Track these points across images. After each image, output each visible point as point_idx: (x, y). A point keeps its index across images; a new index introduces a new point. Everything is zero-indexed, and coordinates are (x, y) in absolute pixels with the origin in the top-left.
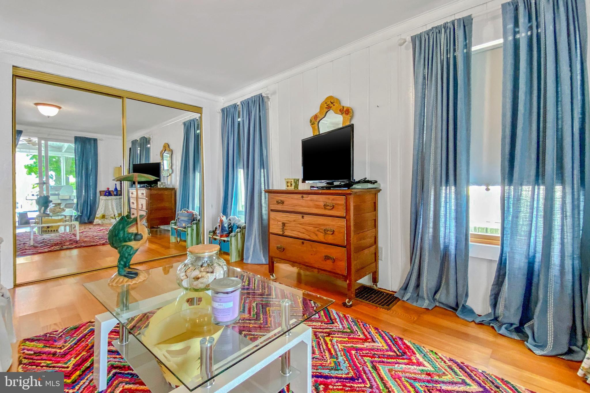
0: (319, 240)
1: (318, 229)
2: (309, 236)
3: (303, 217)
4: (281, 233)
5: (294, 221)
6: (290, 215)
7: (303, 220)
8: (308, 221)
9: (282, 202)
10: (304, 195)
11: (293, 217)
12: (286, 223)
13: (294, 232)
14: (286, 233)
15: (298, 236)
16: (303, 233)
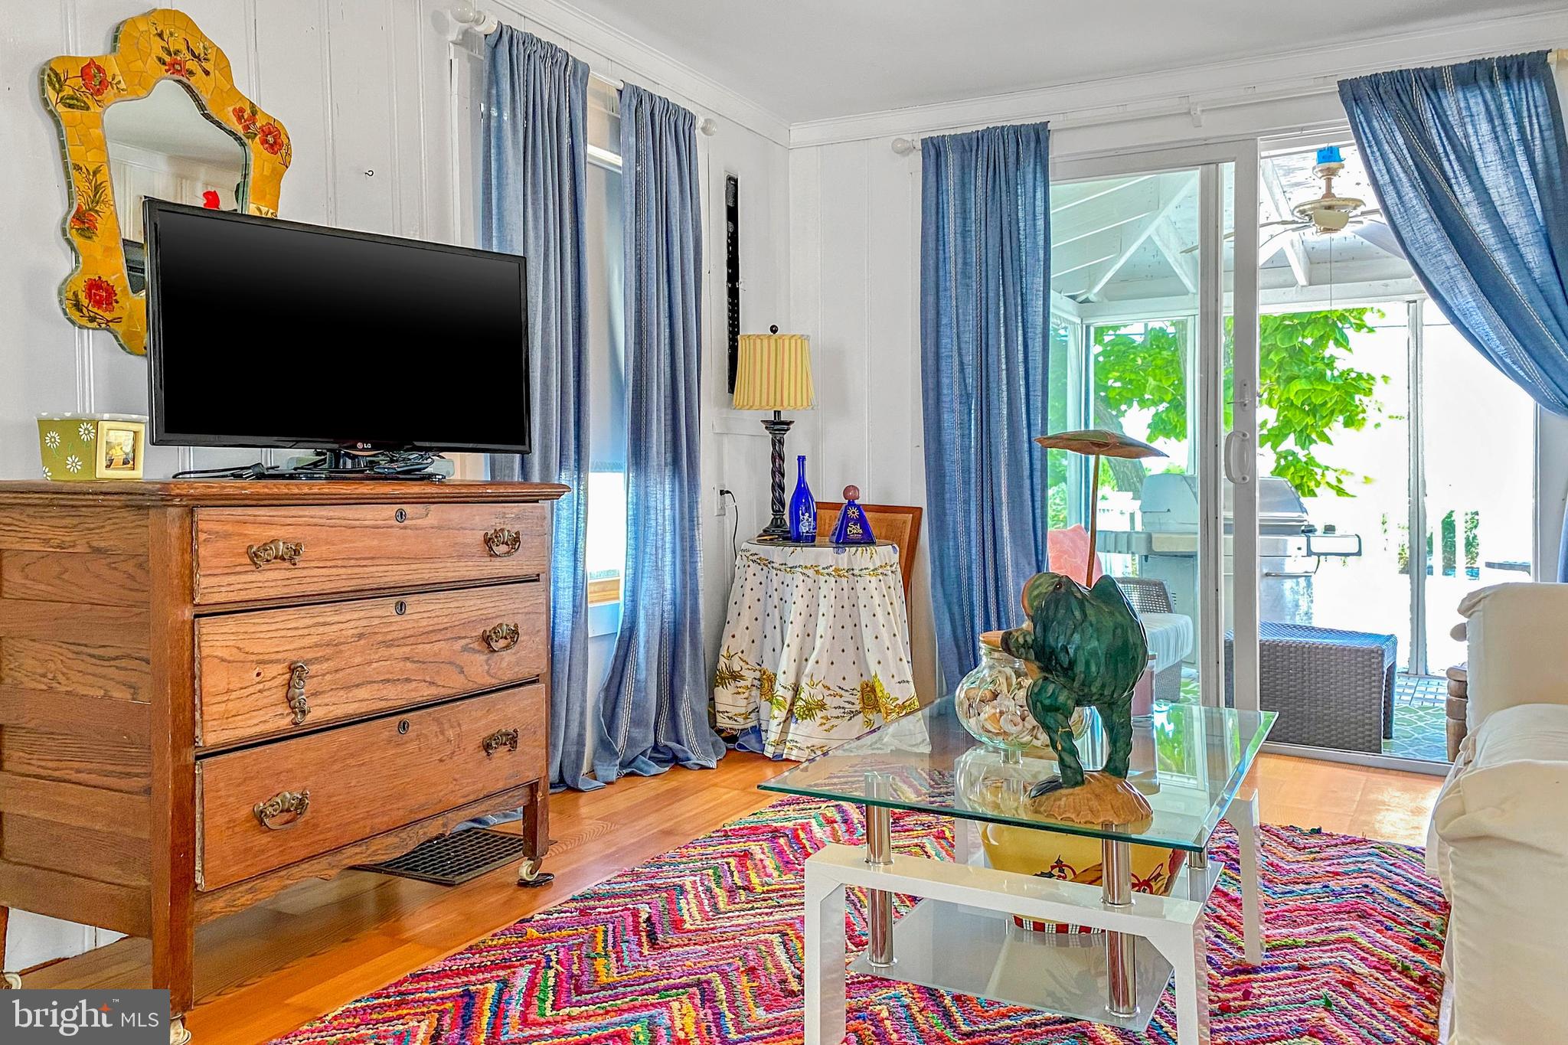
0: (470, 687)
1: (463, 642)
2: (432, 683)
3: (401, 607)
4: (284, 723)
5: (361, 636)
6: (337, 612)
7: (400, 625)
8: (424, 623)
9: (292, 555)
10: (408, 509)
11: (349, 619)
12: (308, 662)
13: (362, 693)
14: (317, 713)
15: (383, 705)
16: (408, 680)
